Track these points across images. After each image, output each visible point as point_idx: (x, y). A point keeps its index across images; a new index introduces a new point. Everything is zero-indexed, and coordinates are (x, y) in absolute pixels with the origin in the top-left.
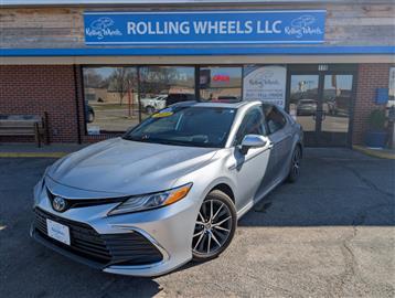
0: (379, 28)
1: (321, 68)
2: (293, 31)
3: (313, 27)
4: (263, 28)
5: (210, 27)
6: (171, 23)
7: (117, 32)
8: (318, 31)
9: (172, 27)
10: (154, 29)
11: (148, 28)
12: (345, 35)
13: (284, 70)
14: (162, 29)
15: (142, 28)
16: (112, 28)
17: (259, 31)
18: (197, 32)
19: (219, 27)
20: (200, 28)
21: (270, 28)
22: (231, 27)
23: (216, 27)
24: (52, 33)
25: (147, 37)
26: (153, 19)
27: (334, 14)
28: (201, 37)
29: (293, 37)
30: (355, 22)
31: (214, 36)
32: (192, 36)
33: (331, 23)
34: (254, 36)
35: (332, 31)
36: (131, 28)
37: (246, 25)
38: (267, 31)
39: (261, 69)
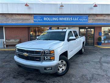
0: (99, 19)
1: (87, 28)
2: (81, 20)
3: (85, 19)
4: (75, 19)
5: (63, 19)
6: (54, 18)
7: (42, 20)
8: (87, 20)
9: (54, 19)
10: (50, 19)
11: (49, 19)
12: (92, 21)
13: (78, 28)
14: (52, 19)
15: (47, 19)
16: (40, 19)
17: (74, 20)
18: (60, 20)
19: (65, 19)
20: (61, 19)
21: (76, 19)
22: (68, 19)
23: (64, 19)
24: (26, 20)
25: (48, 21)
26: (50, 17)
27: (90, 16)
28: (61, 21)
29: (81, 21)
30: (94, 18)
31: (64, 21)
32: (59, 21)
33: (89, 18)
34: (73, 21)
35: (89, 20)
36: (45, 19)
37: (71, 18)
38: (76, 20)
39: (73, 28)
